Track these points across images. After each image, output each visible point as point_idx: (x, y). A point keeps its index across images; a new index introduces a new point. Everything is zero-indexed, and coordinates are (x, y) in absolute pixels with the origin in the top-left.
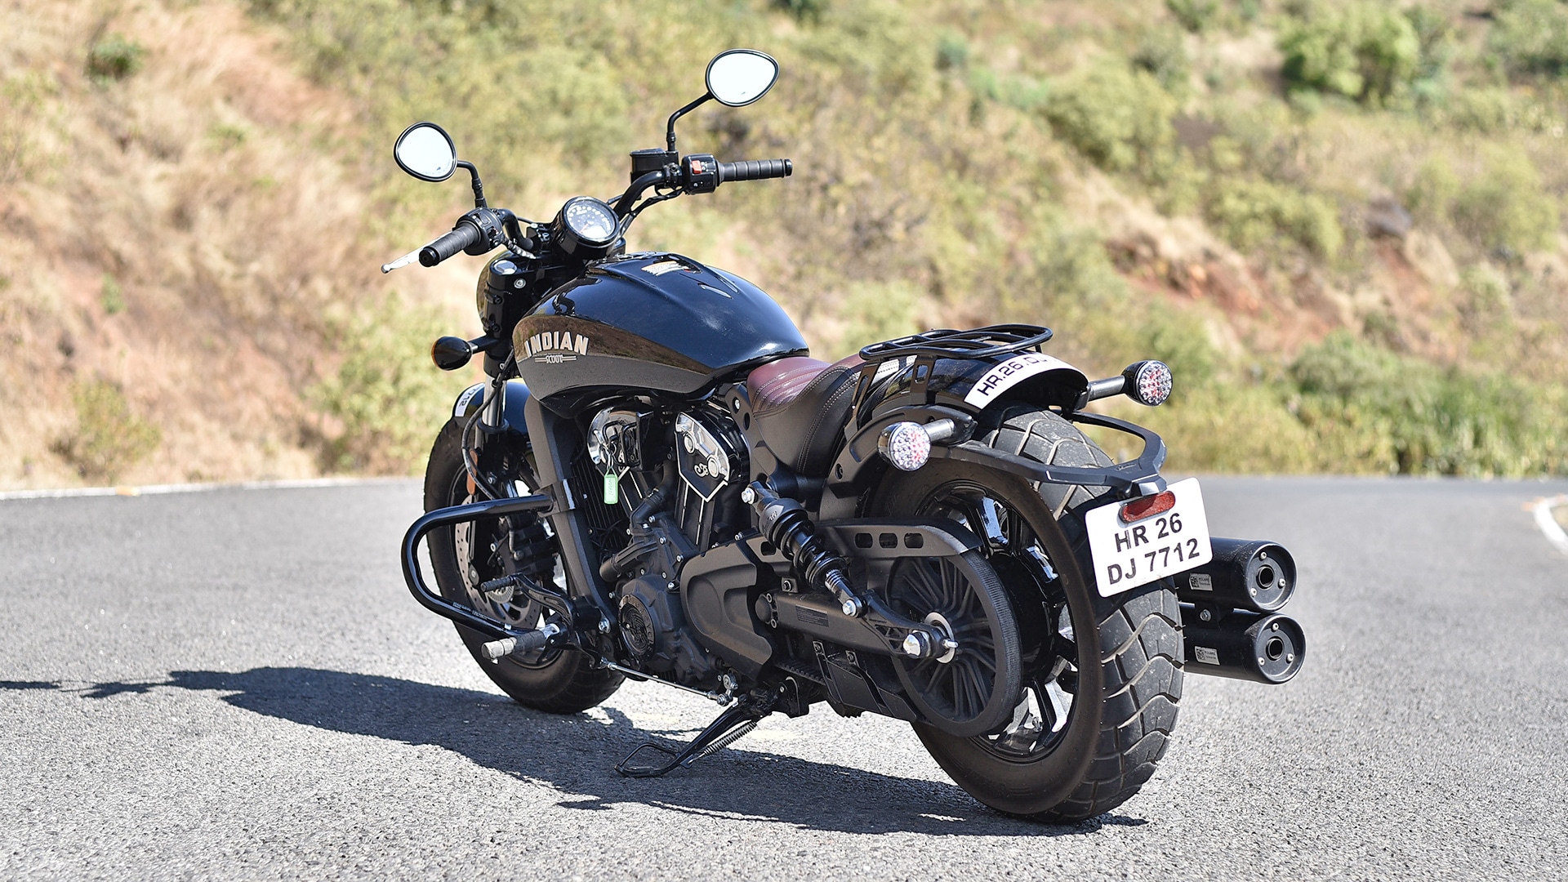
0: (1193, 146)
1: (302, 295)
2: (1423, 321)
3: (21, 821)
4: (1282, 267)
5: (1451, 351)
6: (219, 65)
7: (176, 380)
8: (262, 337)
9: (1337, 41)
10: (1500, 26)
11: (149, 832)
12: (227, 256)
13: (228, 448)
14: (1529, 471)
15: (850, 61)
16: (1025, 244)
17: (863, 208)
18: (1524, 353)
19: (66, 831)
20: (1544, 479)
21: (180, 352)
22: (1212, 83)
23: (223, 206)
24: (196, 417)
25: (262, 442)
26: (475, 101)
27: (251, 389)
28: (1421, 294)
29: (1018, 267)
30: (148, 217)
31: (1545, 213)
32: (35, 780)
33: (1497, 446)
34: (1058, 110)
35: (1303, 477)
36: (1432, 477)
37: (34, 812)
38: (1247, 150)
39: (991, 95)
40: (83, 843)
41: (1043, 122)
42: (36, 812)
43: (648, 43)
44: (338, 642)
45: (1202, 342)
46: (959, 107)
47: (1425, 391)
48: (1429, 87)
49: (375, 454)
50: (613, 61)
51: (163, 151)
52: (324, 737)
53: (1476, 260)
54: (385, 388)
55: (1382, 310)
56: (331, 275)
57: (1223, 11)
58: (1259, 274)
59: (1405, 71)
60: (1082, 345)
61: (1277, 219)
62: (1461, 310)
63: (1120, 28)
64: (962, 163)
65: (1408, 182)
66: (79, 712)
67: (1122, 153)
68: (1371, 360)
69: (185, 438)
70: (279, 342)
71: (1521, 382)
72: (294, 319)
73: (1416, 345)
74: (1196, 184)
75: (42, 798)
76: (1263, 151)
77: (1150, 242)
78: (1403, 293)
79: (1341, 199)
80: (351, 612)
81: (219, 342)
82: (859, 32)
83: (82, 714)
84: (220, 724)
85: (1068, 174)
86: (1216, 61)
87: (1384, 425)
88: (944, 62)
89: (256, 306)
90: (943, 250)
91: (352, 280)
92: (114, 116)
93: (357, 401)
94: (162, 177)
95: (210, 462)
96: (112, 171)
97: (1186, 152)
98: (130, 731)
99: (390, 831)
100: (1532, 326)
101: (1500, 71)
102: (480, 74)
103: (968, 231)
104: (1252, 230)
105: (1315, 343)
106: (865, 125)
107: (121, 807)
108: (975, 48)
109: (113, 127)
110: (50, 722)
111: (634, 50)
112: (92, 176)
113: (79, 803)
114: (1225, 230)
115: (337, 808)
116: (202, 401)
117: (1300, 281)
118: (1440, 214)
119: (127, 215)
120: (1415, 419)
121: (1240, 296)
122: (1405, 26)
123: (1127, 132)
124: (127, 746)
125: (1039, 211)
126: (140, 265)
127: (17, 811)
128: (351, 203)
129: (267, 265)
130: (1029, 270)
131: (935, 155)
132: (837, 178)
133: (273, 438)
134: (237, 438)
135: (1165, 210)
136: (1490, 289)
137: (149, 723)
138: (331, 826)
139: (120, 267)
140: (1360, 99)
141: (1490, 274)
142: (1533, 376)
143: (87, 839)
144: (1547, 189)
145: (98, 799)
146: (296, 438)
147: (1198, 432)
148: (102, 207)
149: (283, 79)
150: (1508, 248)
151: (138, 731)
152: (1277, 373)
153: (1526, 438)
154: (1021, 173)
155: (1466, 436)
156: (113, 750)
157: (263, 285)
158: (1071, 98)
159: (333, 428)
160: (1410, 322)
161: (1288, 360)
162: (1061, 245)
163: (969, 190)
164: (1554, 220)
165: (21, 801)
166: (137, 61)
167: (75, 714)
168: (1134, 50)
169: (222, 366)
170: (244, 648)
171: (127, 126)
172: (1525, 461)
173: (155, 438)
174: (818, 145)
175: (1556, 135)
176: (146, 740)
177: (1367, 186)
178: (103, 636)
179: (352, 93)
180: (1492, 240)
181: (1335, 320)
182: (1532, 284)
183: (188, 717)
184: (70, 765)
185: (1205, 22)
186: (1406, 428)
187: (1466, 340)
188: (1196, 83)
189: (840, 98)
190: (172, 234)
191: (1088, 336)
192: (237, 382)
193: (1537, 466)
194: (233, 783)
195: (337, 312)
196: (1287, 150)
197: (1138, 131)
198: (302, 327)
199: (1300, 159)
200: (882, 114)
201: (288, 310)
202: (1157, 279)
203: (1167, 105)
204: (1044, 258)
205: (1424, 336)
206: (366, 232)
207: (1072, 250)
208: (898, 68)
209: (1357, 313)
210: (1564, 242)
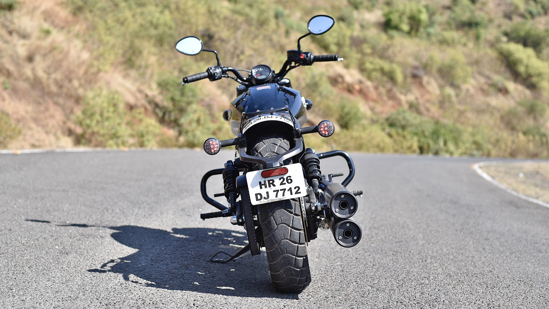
0: (356, 46)
1: (69, 86)
2: (428, 105)
3: (9, 295)
4: (384, 86)
5: (436, 115)
6: (43, 8)
7: (27, 112)
8: (56, 99)
9: (402, 14)
10: (453, 11)
11: (60, 300)
12: (45, 72)
13: (43, 136)
14: (461, 154)
15: (247, 15)
16: (302, 76)
18: (459, 116)
19: (27, 299)
20: (465, 157)
21: (29, 104)
22: (362, 27)
23: (44, 56)
24: (33, 125)
25: (55, 135)
26: (126, 23)
27: (52, 116)
28: (427, 97)
30: (18, 57)
31: (467, 72)
32: (10, 275)
33: (451, 146)
35: (389, 155)
36: (430, 155)
37: (13, 290)
38: (373, 48)
39: (292, 27)
40: (35, 305)
42: (14, 290)
43: (182, 6)
44: (106, 213)
45: (358, 110)
46: (282, 30)
47: (429, 128)
48: (431, 30)
49: (93, 139)
50: (171, 12)
51: (24, 36)
52: (113, 255)
53: (445, 86)
54: (97, 117)
55: (415, 102)
56: (79, 79)
57: (366, 3)
58: (376, 88)
59: (423, 24)
61: (382, 71)
62: (440, 102)
63: (333, 7)
65: (424, 60)
66: (21, 243)
68: (412, 117)
69: (29, 133)
70: (61, 101)
71: (458, 126)
72: (67, 94)
73: (425, 112)
74: (357, 59)
75: (15, 284)
76: (379, 47)
77: (341, 77)
78: (422, 96)
79: (403, 65)
80: (107, 201)
81: (41, 100)
82: (251, 6)
83: (22, 244)
84: (74, 249)
86: (363, 20)
87: (416, 138)
88: (277, 16)
89: (54, 88)
91: (86, 81)
92: (7, 23)
93: (88, 121)
94: (24, 45)
95: (38, 140)
96: (6, 42)
97: (354, 49)
98: (41, 252)
99: (153, 300)
100: (462, 108)
101: (453, 26)
102: (128, 14)
104: (375, 74)
105: (394, 111)
106: (252, 36)
107: (46, 288)
108: (286, 12)
109: (7, 27)
110: (10, 248)
111: (178, 8)
113: (30, 286)
114: (365, 73)
115: (130, 289)
116: (36, 120)
117: (389, 91)
118: (434, 71)
119: (11, 57)
120: (425, 137)
121: (370, 96)
122: (424, 10)
123: (335, 40)
124: (42, 259)
126: (15, 73)
127: (6, 290)
128: (85, 56)
129: (58, 76)
130: (303, 84)
131: (273, 46)
132: (242, 53)
133: (59, 133)
134: (47, 133)
135: (347, 67)
136: (449, 96)
137: (48, 248)
138: (130, 297)
139: (8, 74)
140: (409, 33)
141: (449, 91)
142: (462, 123)
143: (36, 303)
144: (468, 64)
145: (36, 284)
146: (67, 133)
147: (356, 139)
148: (4, 54)
149: (64, 13)
150: (455, 83)
151: (44, 252)
152: (381, 121)
153: (460, 144)
155: (441, 143)
156: (37, 261)
157: (56, 82)
159: (79, 130)
160: (424, 106)
161: (385, 116)
162: (313, 77)
164: (470, 74)
165: (7, 285)
166: (16, 6)
167: (19, 244)
169: (42, 109)
170: (74, 216)
171: (12, 27)
172: (460, 151)
173: (20, 133)
174: (236, 42)
175: (471, 47)
176: (48, 256)
177: (411, 61)
178: (22, 210)
179: (86, 19)
180: (450, 80)
181: (400, 103)
182: (462, 95)
183: (61, 246)
184: (22, 268)
185: (360, 6)
186: (423, 140)
187: (441, 112)
188: (357, 26)
189: (244, 27)
190: (26, 64)
191: (322, 106)
192: (47, 114)
193: (464, 153)
194: (86, 276)
195: (81, 91)
196: (386, 49)
197: (339, 41)
198: (69, 96)
199: (390, 52)
200: (257, 32)
201: (65, 90)
202: (344, 89)
203: (348, 33)
204: (308, 81)
205: (428, 110)
206: (91, 65)
207: (317, 79)
208: (262, 18)
209: (407, 102)
210: (472, 81)
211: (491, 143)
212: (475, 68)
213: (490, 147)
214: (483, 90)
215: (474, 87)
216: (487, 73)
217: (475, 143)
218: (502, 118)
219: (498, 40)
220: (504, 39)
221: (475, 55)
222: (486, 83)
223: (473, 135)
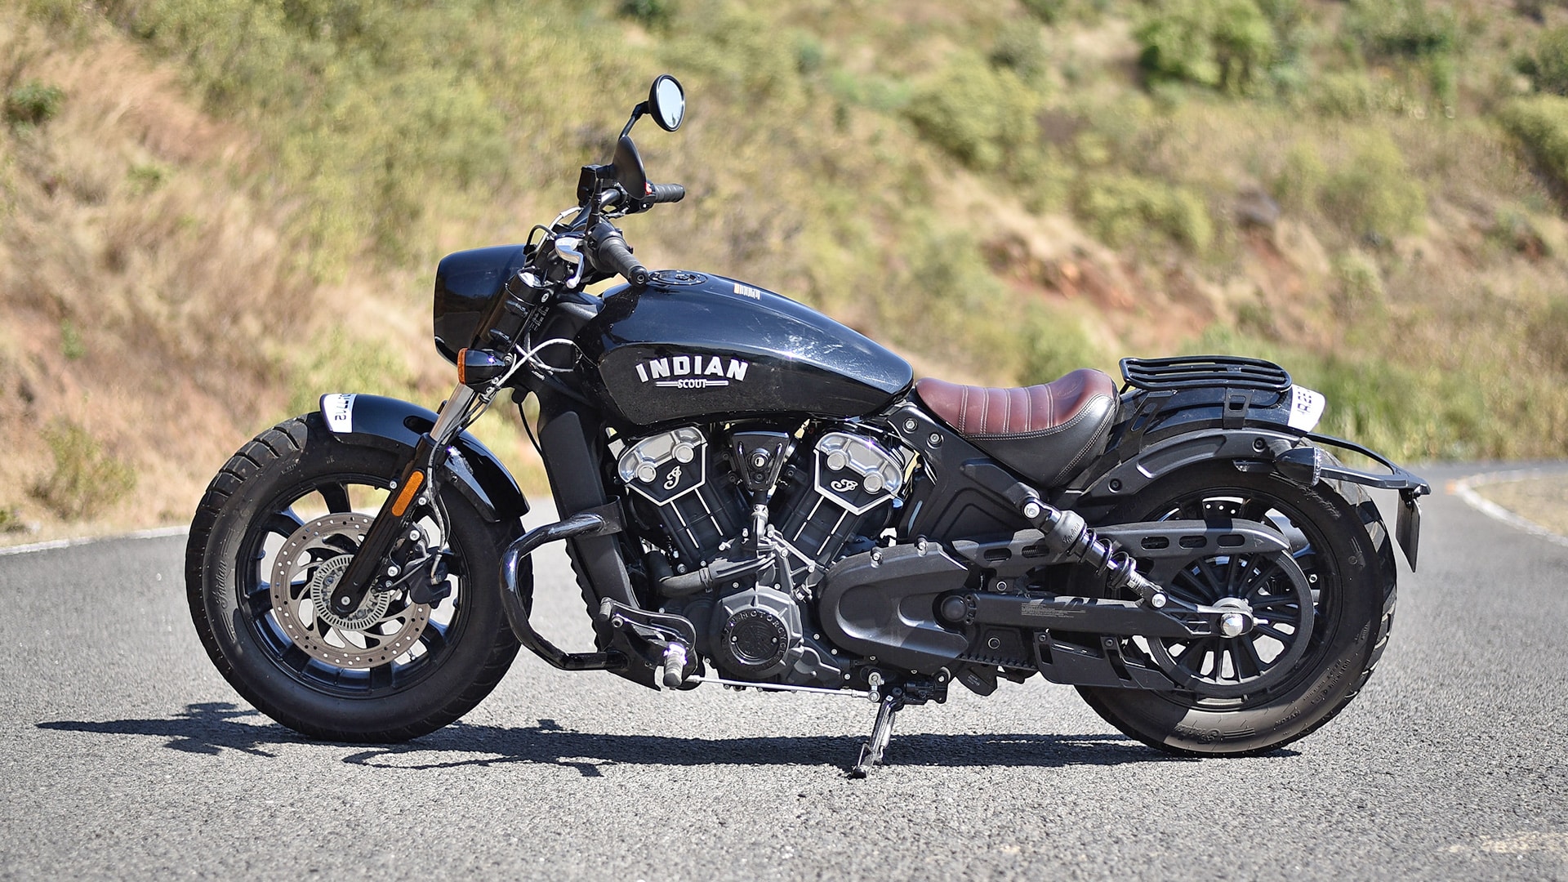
0: (1059, 141)
1: (234, 333)
2: (1297, 311)
4: (1154, 262)
5: (1325, 339)
6: (124, 104)
7: (131, 421)
8: (200, 376)
9: (1190, 28)
12: (161, 296)
15: (713, 72)
16: (899, 249)
17: (739, 220)
18: (1399, 339)
20: (1426, 465)
21: (132, 395)
22: (1071, 77)
23: (152, 248)
24: (151, 457)
27: (199, 428)
28: (1294, 284)
29: (894, 275)
30: (82, 260)
31: (1413, 197)
33: (1378, 433)
34: (924, 110)
38: (1112, 144)
39: (853, 99)
41: (907, 125)
43: (511, 61)
45: (1081, 341)
46: (824, 110)
48: (1289, 73)
50: (483, 82)
51: (89, 195)
53: (1345, 247)
55: (1256, 303)
56: (259, 313)
58: (1131, 269)
59: (1261, 57)
60: (963, 349)
61: (1146, 213)
62: (1333, 298)
63: (974, 23)
64: (830, 168)
65: (1275, 171)
67: (989, 153)
69: (145, 479)
70: (216, 379)
71: (1397, 368)
72: (229, 357)
73: (1290, 334)
74: (1064, 182)
76: (1130, 142)
77: (1021, 241)
78: (1276, 283)
79: (1209, 191)
81: (162, 383)
82: (720, 39)
85: (936, 176)
86: (1071, 54)
88: (805, 64)
89: (192, 345)
90: (820, 260)
91: (279, 315)
92: (37, 161)
94: (91, 222)
96: (42, 217)
97: (1052, 150)
100: (1403, 311)
101: (1358, 55)
102: (358, 97)
103: (843, 238)
104: (1122, 226)
105: (1192, 337)
106: (734, 134)
108: (828, 48)
109: (37, 172)
111: (499, 66)
112: (25, 223)
114: (1093, 225)
116: (157, 442)
117: (1172, 275)
118: (1309, 201)
119: (64, 260)
121: (1114, 293)
122: (1255, 10)
123: (992, 130)
125: (911, 214)
126: (81, 309)
128: (266, 241)
129: (198, 304)
130: (905, 275)
131: (802, 163)
132: (711, 190)
135: (1034, 209)
136: (1361, 277)
139: (63, 311)
140: (1220, 87)
141: (1361, 261)
142: (1409, 361)
144: (1412, 172)
148: (41, 253)
149: (185, 115)
150: (1378, 234)
153: (1408, 426)
154: (888, 177)
157: (197, 325)
158: (934, 99)
160: (1285, 313)
162: (934, 250)
163: (841, 196)
164: (1422, 203)
166: (53, 105)
168: (990, 45)
169: (170, 407)
171: (50, 171)
172: (1409, 446)
175: (1418, 117)
177: (1233, 175)
179: (250, 128)
180: (1361, 228)
181: (1209, 313)
182: (1403, 269)
185: (1057, 13)
187: (1340, 328)
188: (1054, 78)
190: (106, 278)
191: (969, 338)
192: (185, 421)
193: (1419, 453)
195: (269, 348)
196: (1152, 143)
197: (1003, 128)
198: (236, 365)
199: (1166, 152)
200: (749, 122)
201: (222, 348)
202: (1031, 279)
203: (1031, 101)
204: (919, 263)
205: (1299, 326)
206: (286, 268)
207: (947, 255)
208: (761, 75)
209: (1231, 305)
210: (1431, 225)
211: (1503, 416)
212: (1436, 181)
213: (1500, 427)
214: (1464, 251)
215: (1436, 242)
216: (1476, 194)
217: (1453, 418)
218: (1532, 333)
219: (1502, 88)
220: (1523, 83)
221: (1434, 143)
222: (1475, 227)
223: (1445, 394)
